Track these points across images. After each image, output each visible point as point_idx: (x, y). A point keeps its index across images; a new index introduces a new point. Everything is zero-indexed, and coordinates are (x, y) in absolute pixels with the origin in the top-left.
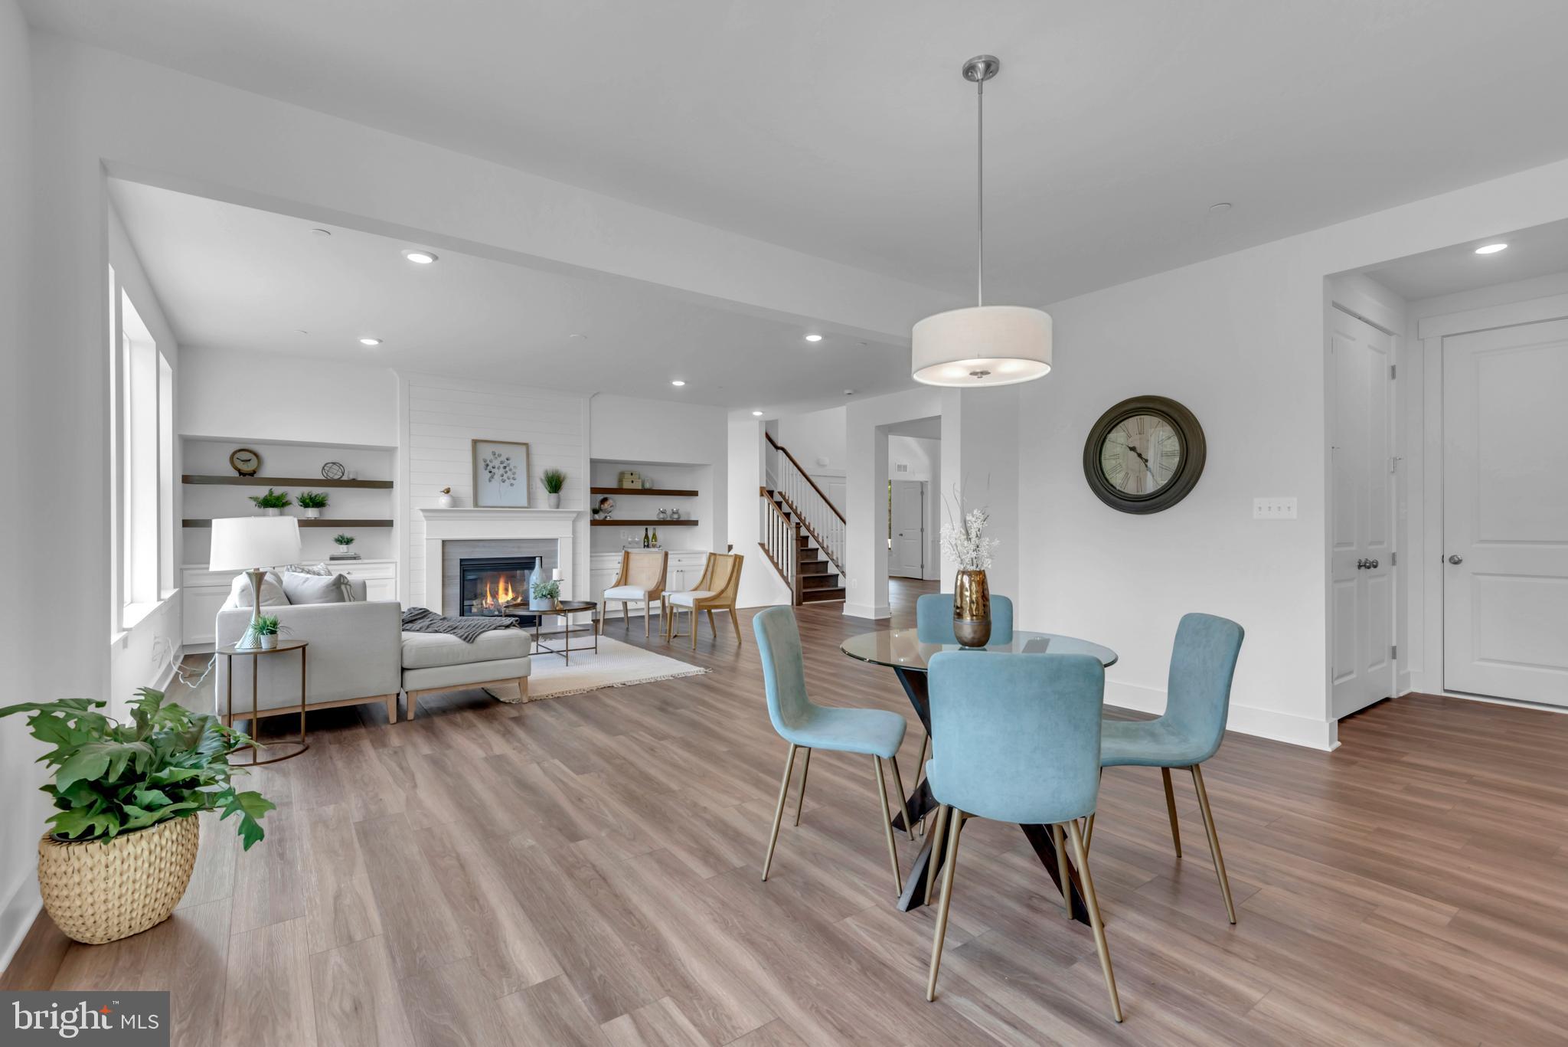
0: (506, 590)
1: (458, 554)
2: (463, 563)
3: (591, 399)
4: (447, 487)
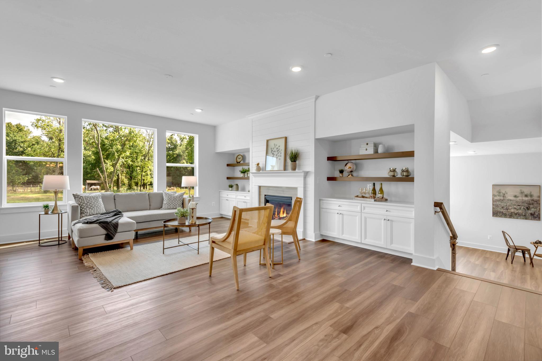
0: (284, 212)
1: (264, 193)
2: (266, 197)
3: (315, 101)
4: (258, 163)
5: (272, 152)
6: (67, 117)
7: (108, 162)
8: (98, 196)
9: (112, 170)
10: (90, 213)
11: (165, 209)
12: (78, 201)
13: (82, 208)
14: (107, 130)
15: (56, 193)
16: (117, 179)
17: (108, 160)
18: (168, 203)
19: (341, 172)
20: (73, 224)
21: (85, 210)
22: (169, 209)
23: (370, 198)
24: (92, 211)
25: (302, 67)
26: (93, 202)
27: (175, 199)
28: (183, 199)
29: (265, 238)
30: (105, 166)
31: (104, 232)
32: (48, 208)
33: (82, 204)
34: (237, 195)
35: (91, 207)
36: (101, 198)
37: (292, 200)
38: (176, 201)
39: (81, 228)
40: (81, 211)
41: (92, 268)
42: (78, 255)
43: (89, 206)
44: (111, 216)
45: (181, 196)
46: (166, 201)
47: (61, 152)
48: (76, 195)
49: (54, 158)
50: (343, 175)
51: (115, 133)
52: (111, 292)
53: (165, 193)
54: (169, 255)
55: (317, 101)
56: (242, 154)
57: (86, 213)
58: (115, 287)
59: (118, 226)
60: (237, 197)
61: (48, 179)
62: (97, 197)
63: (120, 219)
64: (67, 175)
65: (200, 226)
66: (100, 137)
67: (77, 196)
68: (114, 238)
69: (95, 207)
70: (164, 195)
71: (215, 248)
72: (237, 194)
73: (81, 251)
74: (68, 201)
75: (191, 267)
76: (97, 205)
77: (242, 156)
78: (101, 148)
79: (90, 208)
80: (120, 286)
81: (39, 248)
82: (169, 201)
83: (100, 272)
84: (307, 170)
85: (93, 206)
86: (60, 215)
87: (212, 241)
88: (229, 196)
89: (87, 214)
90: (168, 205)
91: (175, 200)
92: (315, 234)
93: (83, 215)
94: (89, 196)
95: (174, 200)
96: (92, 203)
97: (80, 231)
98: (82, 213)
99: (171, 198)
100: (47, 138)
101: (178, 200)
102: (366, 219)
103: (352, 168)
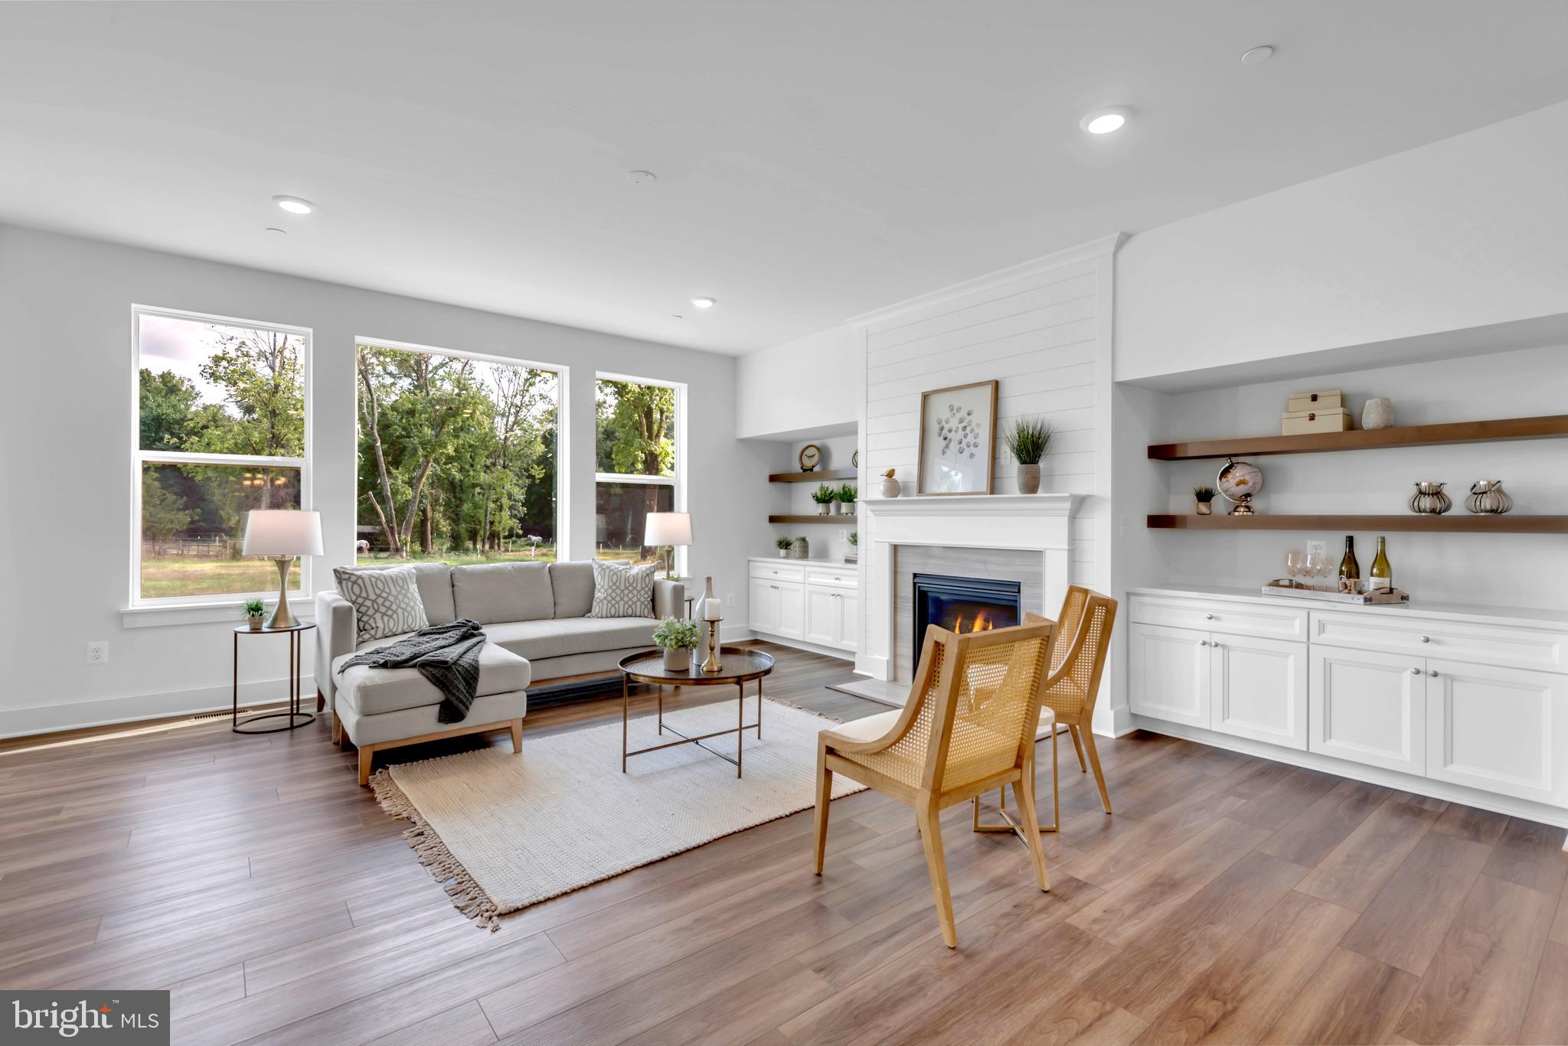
1: (911, 565)
2: (916, 580)
3: (1115, 254)
4: (890, 469)
5: (944, 432)
6: (310, 330)
7: (399, 473)
8: (407, 576)
9: (410, 497)
10: (384, 629)
11: (602, 617)
12: (348, 591)
13: (361, 615)
14: (396, 384)
15: (282, 564)
16: (422, 520)
17: (397, 469)
18: (609, 598)
19: (1205, 496)
20: (339, 669)
21: (371, 621)
22: (613, 617)
23: (1340, 592)
24: (391, 623)
25: (1131, 111)
26: (393, 596)
27: (631, 585)
28: (654, 584)
29: (1021, 743)
30: (390, 486)
31: (435, 694)
32: (260, 612)
33: (360, 600)
34: (810, 572)
35: (387, 611)
36: (415, 581)
37: (1019, 592)
38: (635, 592)
39: (368, 684)
40: (358, 622)
41: (406, 823)
42: (355, 768)
43: (381, 607)
44: (451, 640)
45: (648, 575)
46: (602, 590)
47: (277, 446)
48: (344, 573)
49: (274, 458)
50: (1210, 507)
51: (417, 391)
52: (493, 931)
53: (600, 566)
54: (643, 778)
55: (1123, 254)
56: (816, 443)
57: (373, 629)
58: (503, 912)
59: (478, 675)
60: (810, 579)
61: (261, 522)
62: (405, 578)
63: (479, 652)
64: (314, 510)
65: (744, 681)
66: (376, 405)
67: (348, 576)
68: (468, 714)
69: (400, 611)
70: (596, 573)
71: (834, 772)
72: (807, 569)
73: (365, 758)
74: (316, 589)
75: (735, 833)
76: (405, 603)
77: (818, 449)
78: (379, 435)
79: (384, 614)
80: (519, 905)
81: (235, 740)
82: (614, 591)
83: (438, 840)
84: (1080, 487)
85: (394, 607)
86: (296, 633)
87: (827, 747)
88: (779, 576)
89: (376, 632)
90: (610, 605)
91: (631, 588)
92: (1115, 713)
93: (364, 637)
94: (380, 575)
95: (626, 588)
96: (391, 598)
97: (366, 693)
98: (361, 631)
99: (618, 581)
100: (238, 410)
101: (639, 588)
102: (1328, 666)
103: (1250, 484)
